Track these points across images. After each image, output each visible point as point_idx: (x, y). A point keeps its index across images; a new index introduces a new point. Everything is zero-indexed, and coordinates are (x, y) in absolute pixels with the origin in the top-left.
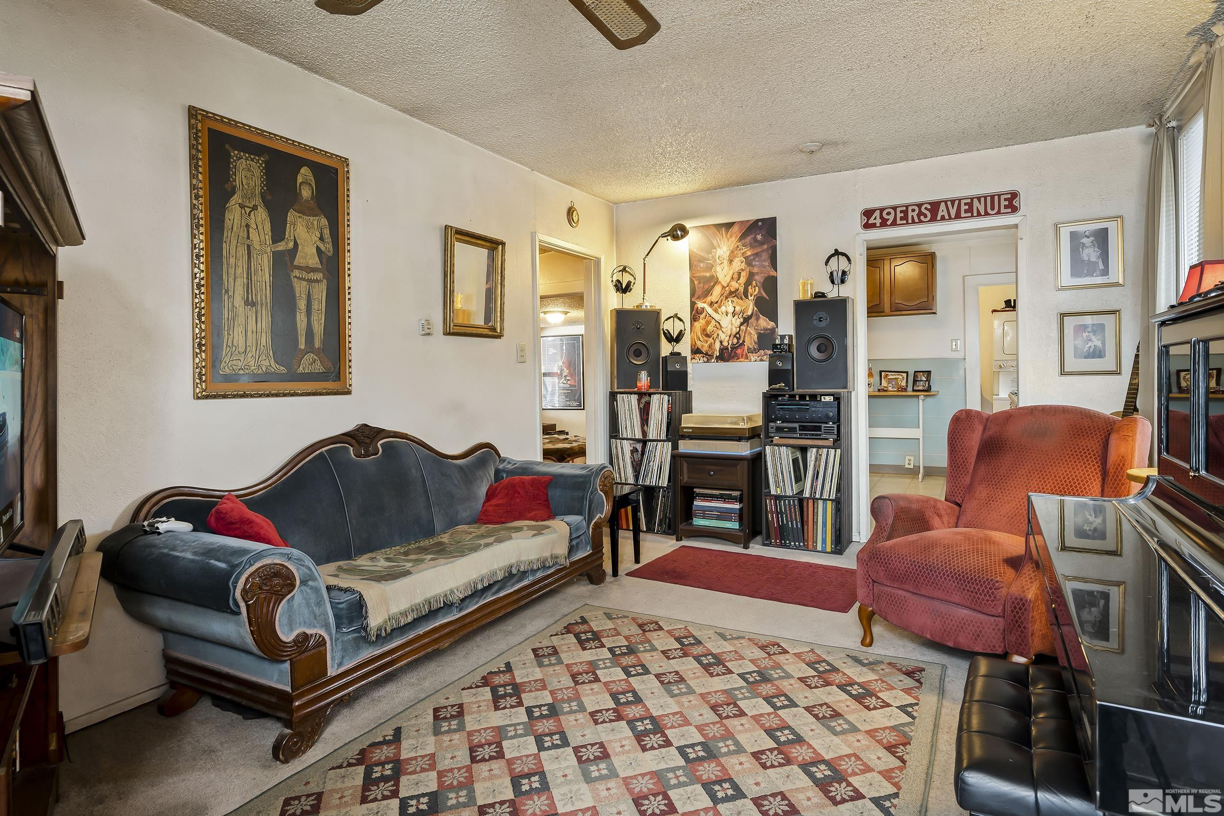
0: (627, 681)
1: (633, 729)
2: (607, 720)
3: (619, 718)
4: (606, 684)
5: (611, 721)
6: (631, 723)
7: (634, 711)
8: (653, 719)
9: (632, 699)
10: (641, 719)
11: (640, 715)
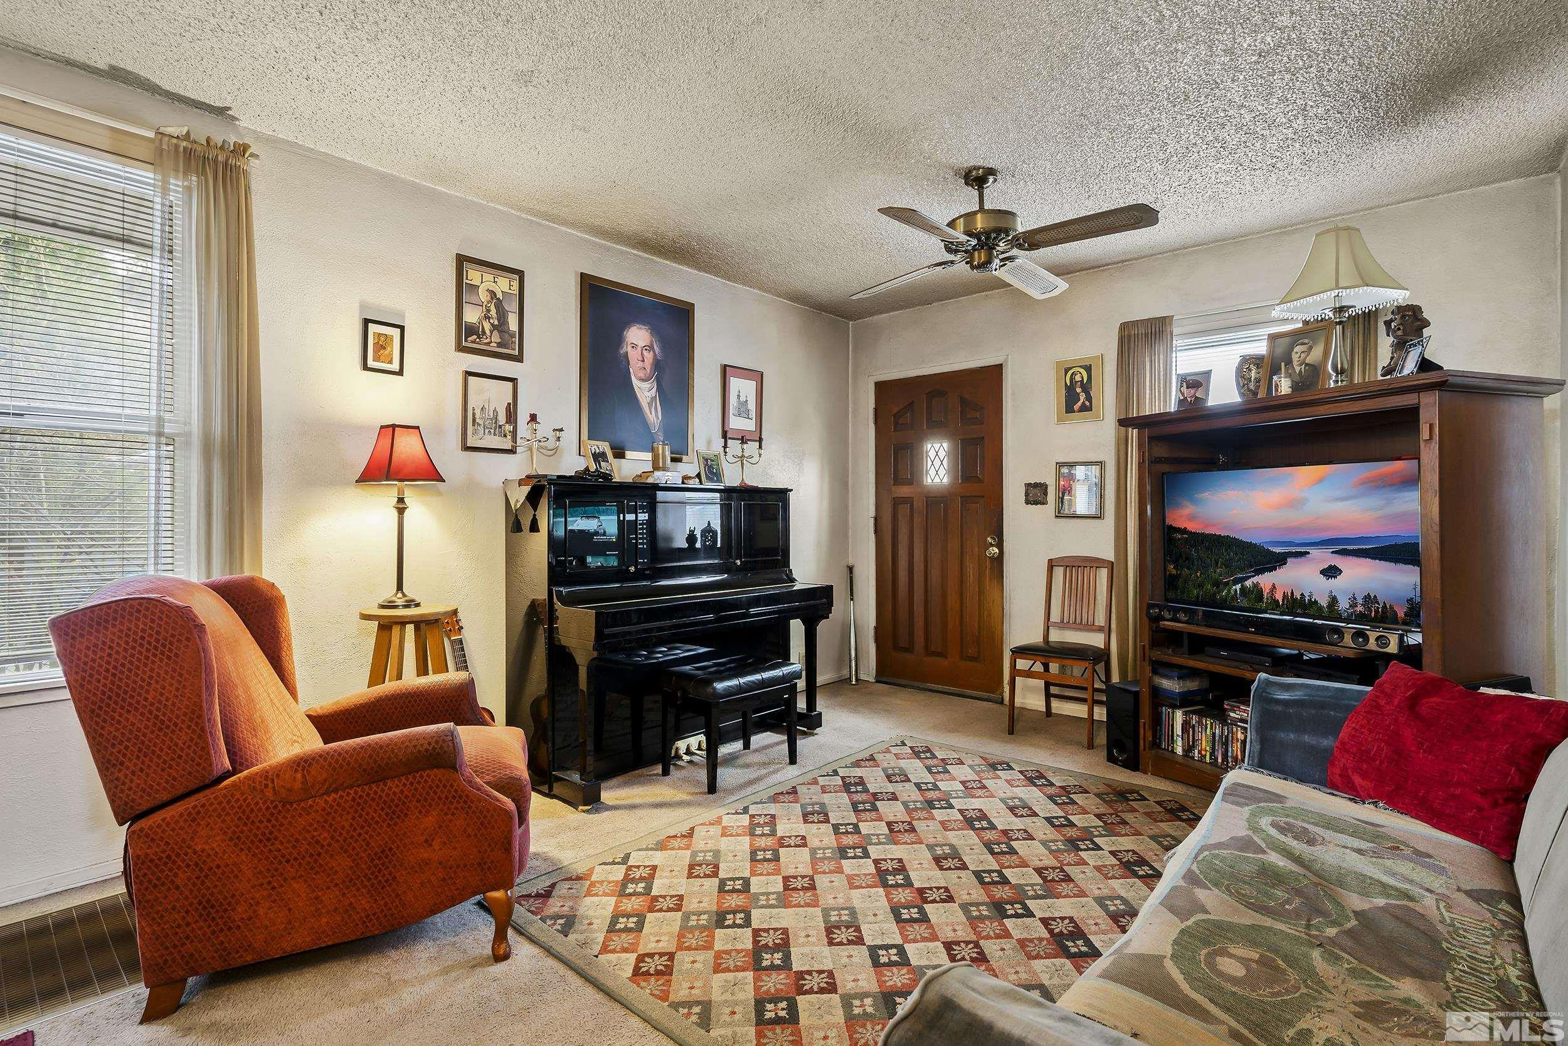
0: (906, 940)
1: (907, 878)
2: (934, 890)
3: (921, 891)
4: (934, 938)
5: (931, 889)
6: (908, 883)
7: (903, 895)
8: (885, 885)
9: (903, 911)
10: (897, 885)
11: (897, 890)
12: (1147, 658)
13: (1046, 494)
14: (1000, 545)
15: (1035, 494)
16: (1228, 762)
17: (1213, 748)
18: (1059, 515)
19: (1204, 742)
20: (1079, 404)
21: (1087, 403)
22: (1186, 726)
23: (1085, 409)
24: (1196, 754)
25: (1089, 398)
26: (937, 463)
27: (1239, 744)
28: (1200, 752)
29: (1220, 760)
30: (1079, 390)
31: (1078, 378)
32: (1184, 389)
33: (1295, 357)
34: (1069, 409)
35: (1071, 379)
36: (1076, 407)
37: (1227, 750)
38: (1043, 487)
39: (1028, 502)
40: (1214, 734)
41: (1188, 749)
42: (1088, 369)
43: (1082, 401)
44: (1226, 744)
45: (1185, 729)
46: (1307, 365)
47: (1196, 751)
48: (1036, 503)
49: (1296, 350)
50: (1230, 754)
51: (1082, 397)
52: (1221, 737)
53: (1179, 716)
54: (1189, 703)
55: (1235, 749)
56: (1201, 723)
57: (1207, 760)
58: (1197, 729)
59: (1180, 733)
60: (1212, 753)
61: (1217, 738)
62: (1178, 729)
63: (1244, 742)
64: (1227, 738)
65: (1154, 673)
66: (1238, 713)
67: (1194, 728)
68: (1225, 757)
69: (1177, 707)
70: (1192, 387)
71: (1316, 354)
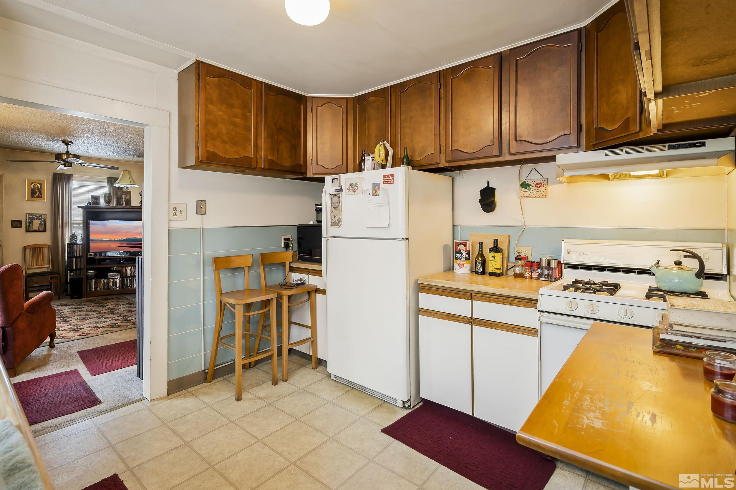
12: (85, 268)
13: (21, 224)
15: (16, 224)
18: (28, 231)
19: (101, 285)
20: (37, 195)
21: (40, 195)
22: (96, 283)
23: (38, 197)
25: (41, 193)
29: (106, 288)
30: (37, 190)
31: (36, 186)
32: (93, 199)
33: (123, 197)
34: (32, 196)
35: (33, 186)
36: (35, 196)
38: (20, 222)
39: (12, 227)
40: (104, 283)
41: (96, 288)
42: (41, 184)
44: (108, 284)
46: (126, 199)
47: (99, 288)
48: (16, 227)
49: (123, 195)
51: (38, 193)
52: (106, 282)
53: (93, 281)
54: (97, 277)
55: (111, 284)
56: (100, 281)
57: (102, 289)
58: (99, 283)
59: (93, 285)
60: (104, 287)
61: (105, 283)
62: (93, 284)
63: (113, 282)
64: (108, 282)
65: (87, 271)
66: (111, 276)
67: (98, 283)
68: (108, 287)
69: (93, 279)
70: (96, 199)
71: (128, 197)
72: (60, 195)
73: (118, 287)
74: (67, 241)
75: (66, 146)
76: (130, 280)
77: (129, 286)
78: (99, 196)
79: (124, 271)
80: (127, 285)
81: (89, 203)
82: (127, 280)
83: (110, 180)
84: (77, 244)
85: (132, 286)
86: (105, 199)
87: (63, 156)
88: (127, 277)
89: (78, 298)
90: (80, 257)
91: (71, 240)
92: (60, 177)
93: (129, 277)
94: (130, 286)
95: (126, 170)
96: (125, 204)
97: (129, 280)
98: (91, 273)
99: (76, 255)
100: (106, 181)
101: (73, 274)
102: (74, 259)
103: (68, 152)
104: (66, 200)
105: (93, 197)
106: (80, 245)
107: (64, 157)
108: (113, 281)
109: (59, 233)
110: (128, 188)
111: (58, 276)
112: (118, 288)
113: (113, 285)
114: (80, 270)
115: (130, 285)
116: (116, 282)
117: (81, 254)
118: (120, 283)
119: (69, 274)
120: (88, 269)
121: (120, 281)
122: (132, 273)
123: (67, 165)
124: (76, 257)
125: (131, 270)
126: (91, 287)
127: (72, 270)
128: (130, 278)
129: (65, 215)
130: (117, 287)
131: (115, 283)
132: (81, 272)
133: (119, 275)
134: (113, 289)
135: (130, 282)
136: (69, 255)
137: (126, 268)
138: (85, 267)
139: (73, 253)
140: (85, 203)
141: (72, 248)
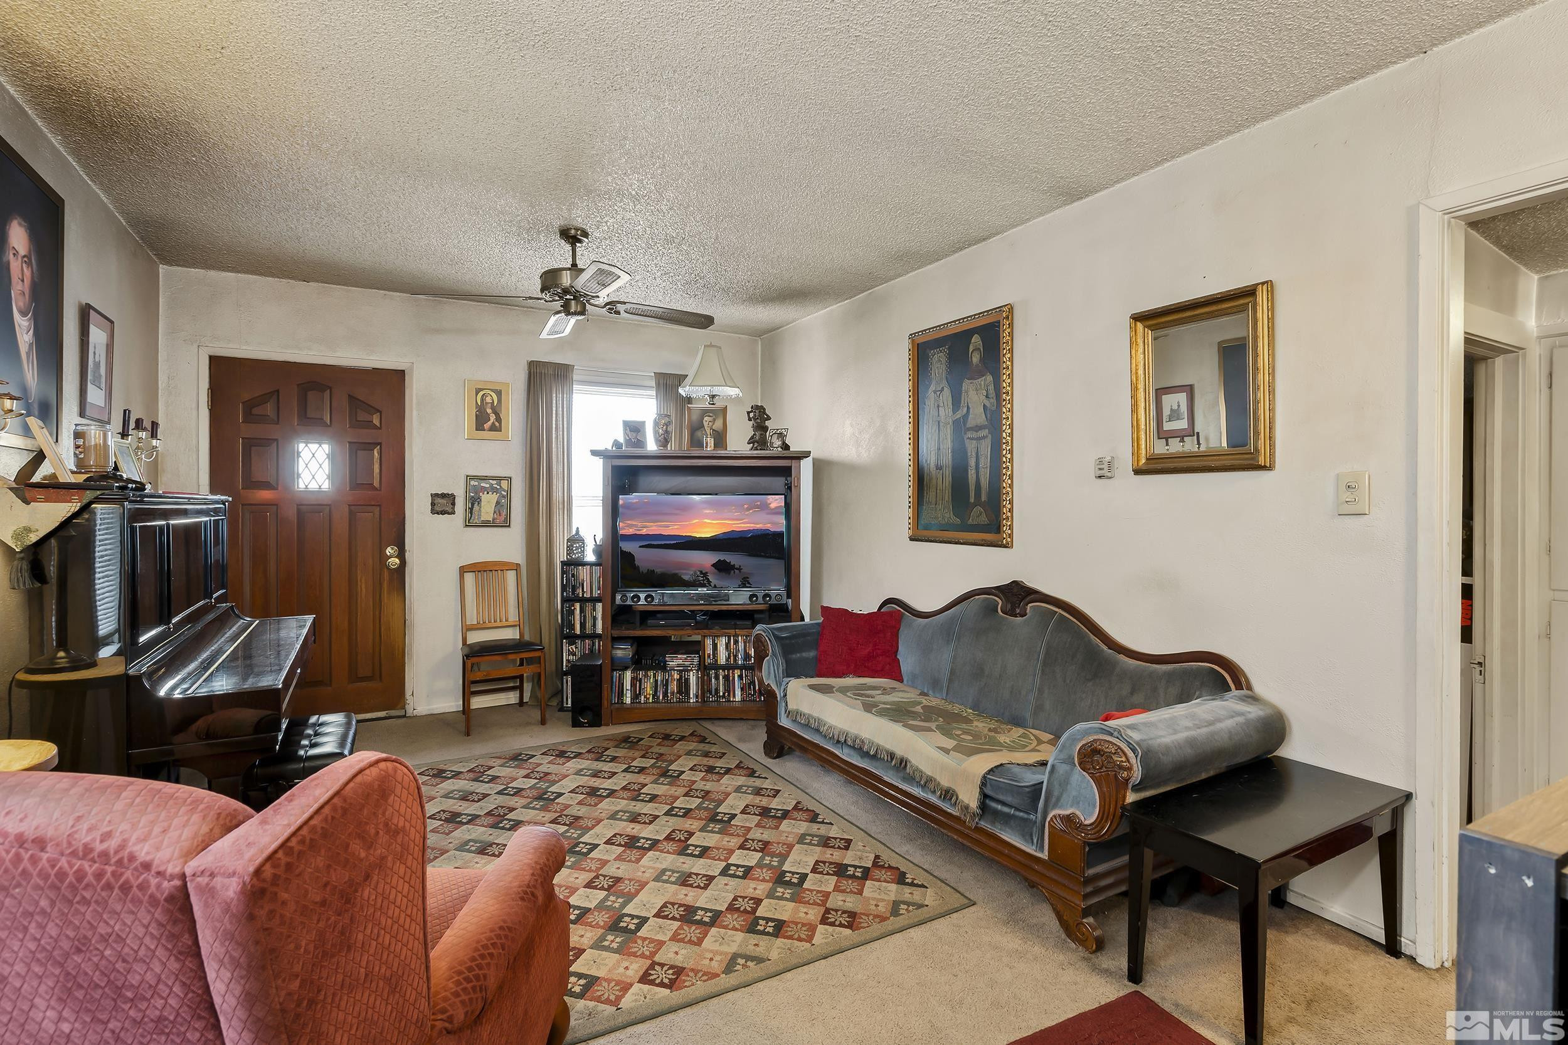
13: (453, 504)
14: (401, 555)
15: (442, 504)
16: (668, 697)
17: (656, 691)
18: (469, 524)
19: (648, 689)
20: (490, 423)
21: (497, 424)
22: (634, 680)
23: (493, 428)
24: (642, 699)
25: (499, 419)
26: (313, 466)
27: (675, 683)
28: (645, 697)
29: (661, 698)
30: (489, 411)
31: (488, 400)
32: (628, 432)
33: (705, 424)
34: (479, 427)
35: (482, 400)
36: (487, 426)
37: (667, 689)
38: (450, 498)
39: (433, 512)
40: (656, 681)
41: (636, 696)
42: (499, 393)
43: (491, 421)
44: (667, 685)
45: (633, 685)
46: (714, 430)
47: (643, 697)
48: (443, 513)
49: (705, 420)
50: (669, 691)
51: (493, 417)
52: (662, 681)
53: (628, 675)
54: (638, 663)
55: (673, 687)
56: (646, 676)
57: (651, 701)
58: (643, 681)
59: (629, 687)
60: (655, 695)
61: (659, 683)
62: (627, 684)
63: (679, 680)
64: (667, 680)
65: (613, 647)
66: (675, 661)
67: (640, 681)
68: (665, 694)
69: (626, 668)
70: (634, 429)
71: (718, 425)
72: (543, 422)
73: (691, 696)
74: (561, 555)
75: (568, 247)
76: (726, 678)
77: (721, 694)
78: (643, 423)
79: (709, 650)
80: (717, 691)
81: (616, 444)
82: (717, 678)
83: (661, 382)
84: (584, 564)
85: (729, 695)
86: (656, 432)
87: (561, 275)
88: (716, 667)
89: (591, 725)
90: (594, 600)
91: (570, 550)
92: (543, 372)
93: (723, 668)
94: (724, 696)
95: (711, 346)
96: (713, 445)
97: (721, 677)
98: (623, 652)
99: (583, 594)
100: (653, 384)
101: (576, 648)
102: (578, 605)
103: (574, 265)
104: (557, 438)
105: (627, 424)
106: (591, 564)
107: (566, 280)
108: (681, 676)
109: (541, 531)
110: (715, 400)
111: (540, 657)
112: (691, 701)
113: (680, 692)
114: (594, 636)
115: (724, 694)
116: (687, 680)
117: (596, 593)
118: (697, 684)
119: (564, 648)
120: (616, 640)
121: (698, 678)
122: (729, 655)
123: (572, 310)
124: (583, 601)
125: (727, 645)
126: (621, 694)
127: (572, 638)
128: (724, 670)
129: (554, 481)
130: (689, 698)
131: (684, 685)
132: (594, 644)
133: (696, 661)
134: (679, 702)
135: (724, 685)
136: (565, 594)
137: (714, 641)
138: (609, 634)
139: (574, 588)
140: (607, 445)
141: (573, 575)
